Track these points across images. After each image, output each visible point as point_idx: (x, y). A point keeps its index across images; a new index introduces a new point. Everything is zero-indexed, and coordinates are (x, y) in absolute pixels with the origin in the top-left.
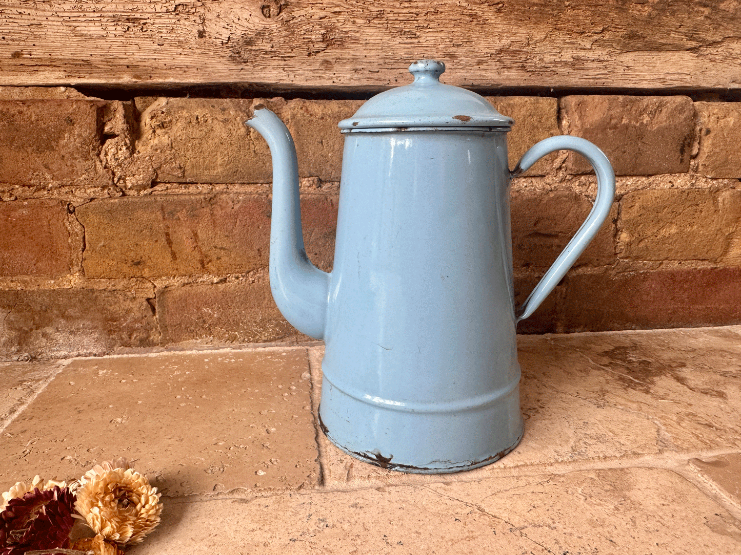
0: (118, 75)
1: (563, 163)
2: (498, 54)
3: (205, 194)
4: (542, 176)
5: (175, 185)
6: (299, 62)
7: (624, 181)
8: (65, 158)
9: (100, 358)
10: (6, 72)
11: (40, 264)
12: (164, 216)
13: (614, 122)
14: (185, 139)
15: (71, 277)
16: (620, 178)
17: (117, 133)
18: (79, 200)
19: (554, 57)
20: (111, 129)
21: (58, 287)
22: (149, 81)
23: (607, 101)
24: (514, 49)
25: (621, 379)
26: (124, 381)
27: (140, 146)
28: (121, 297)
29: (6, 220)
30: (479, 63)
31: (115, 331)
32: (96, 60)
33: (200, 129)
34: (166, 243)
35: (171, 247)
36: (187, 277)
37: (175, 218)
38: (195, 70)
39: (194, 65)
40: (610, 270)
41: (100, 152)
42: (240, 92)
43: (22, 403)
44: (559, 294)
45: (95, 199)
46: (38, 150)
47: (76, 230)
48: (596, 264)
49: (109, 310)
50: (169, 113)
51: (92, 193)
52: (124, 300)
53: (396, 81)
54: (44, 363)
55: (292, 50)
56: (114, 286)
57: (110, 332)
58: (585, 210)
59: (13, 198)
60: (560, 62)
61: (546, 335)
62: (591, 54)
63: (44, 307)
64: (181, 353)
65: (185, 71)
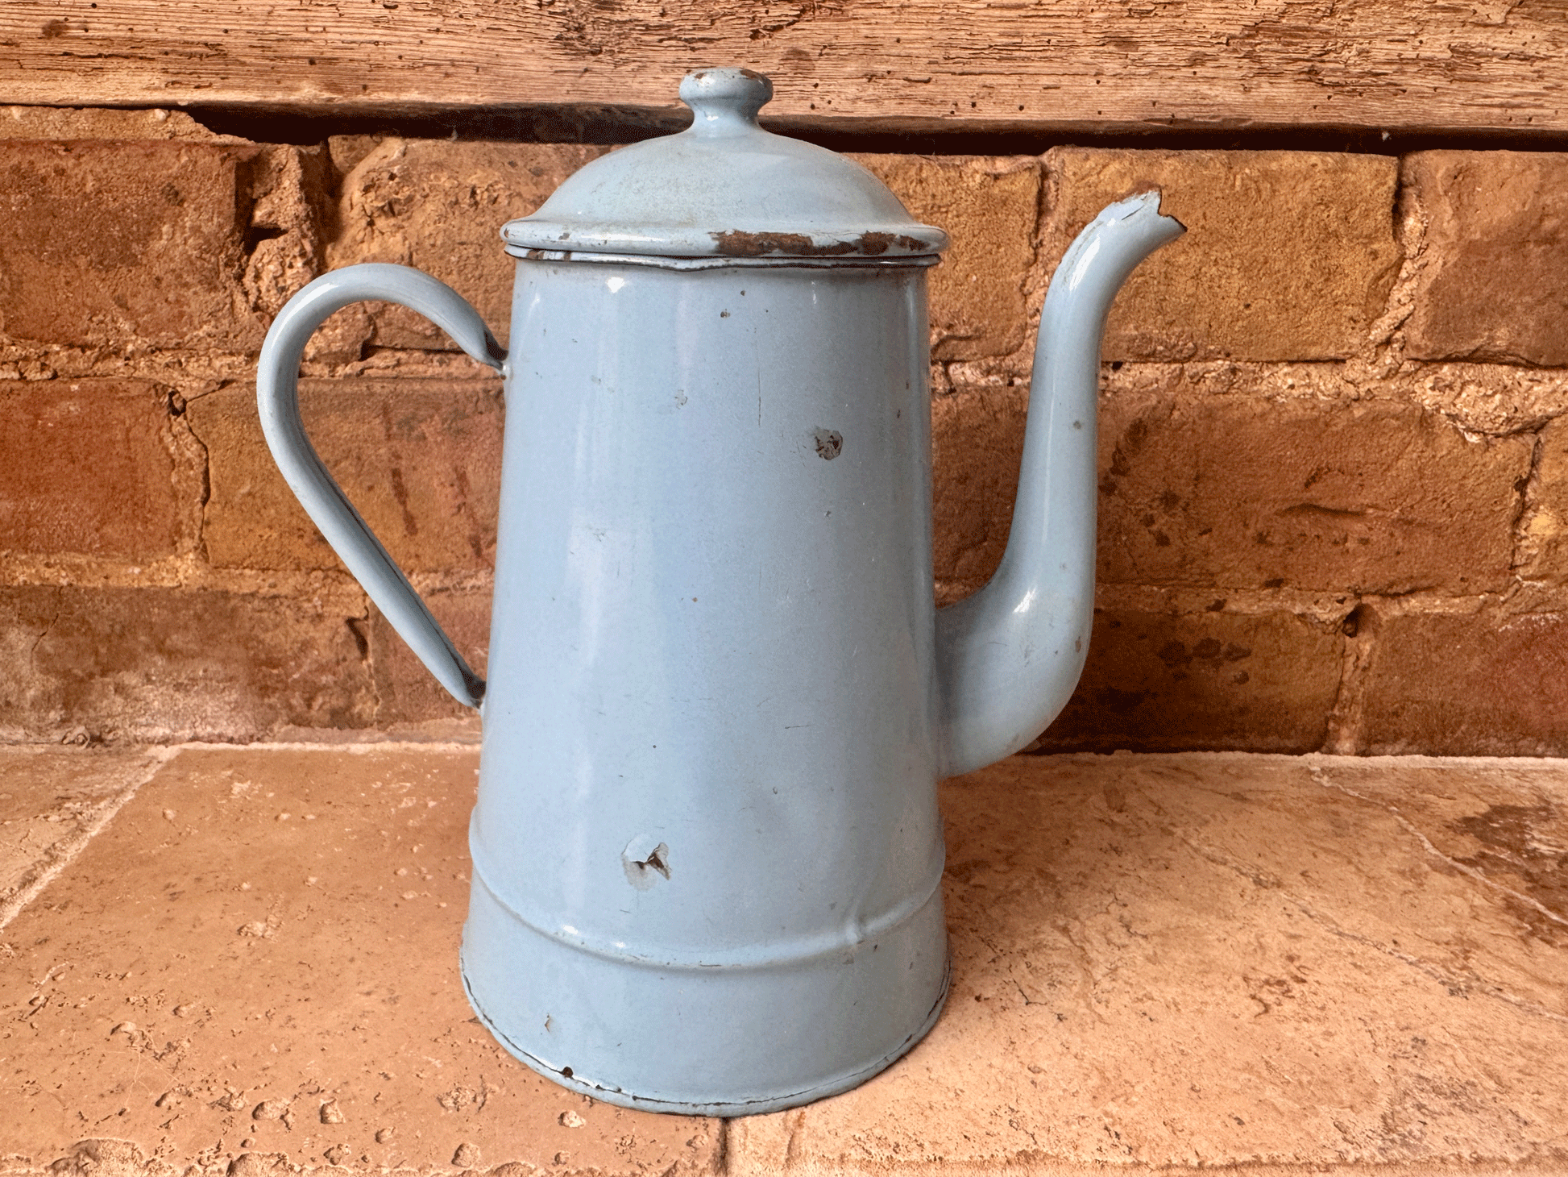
0: (289, 83)
1: (1398, 328)
2: (1249, 36)
3: (487, 379)
4: (1338, 361)
5: (417, 354)
6: (727, 54)
7: (1558, 382)
8: (164, 284)
9: (241, 747)
10: (30, 73)
11: (108, 530)
12: (388, 430)
13: (1549, 224)
14: (443, 245)
15: (178, 563)
16: (1547, 374)
17: (283, 226)
18: (195, 385)
19: (1400, 46)
20: (270, 214)
21: (149, 584)
22: (362, 98)
23: (1536, 168)
24: (1293, 23)
25: (1511, 906)
26: (284, 816)
27: (336, 260)
28: (288, 612)
29: (34, 426)
30: (1196, 61)
31: (275, 690)
32: (235, 44)
33: (478, 220)
34: (392, 492)
35: (404, 503)
36: (441, 575)
37: (415, 434)
38: (471, 72)
39: (470, 58)
40: (1492, 605)
41: (244, 270)
42: (581, 128)
43: (54, 860)
44: (1352, 659)
45: (232, 381)
46: (101, 263)
47: (188, 454)
48: (1458, 591)
49: (261, 642)
50: (406, 178)
51: (225, 370)
52: (298, 621)
53: (974, 105)
54: (118, 753)
55: (713, 22)
56: (273, 586)
57: (265, 690)
58: (1444, 453)
59: (48, 374)
60: (1416, 60)
61: (1309, 756)
62: (1501, 38)
63: (117, 627)
64: (422, 747)
65: (447, 75)
